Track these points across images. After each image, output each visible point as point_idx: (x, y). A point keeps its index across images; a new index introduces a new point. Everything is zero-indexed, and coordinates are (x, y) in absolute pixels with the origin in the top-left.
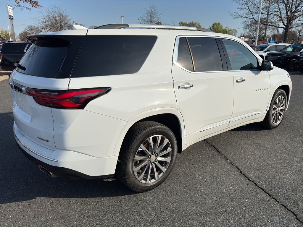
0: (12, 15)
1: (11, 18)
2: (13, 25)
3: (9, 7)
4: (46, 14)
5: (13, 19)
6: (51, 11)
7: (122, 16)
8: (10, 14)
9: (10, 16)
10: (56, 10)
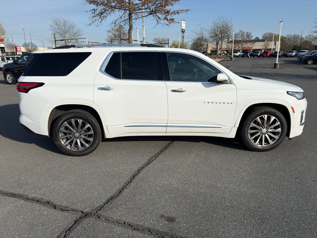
0: (184, 29)
1: (183, 31)
2: (183, 37)
3: (183, 21)
4: (212, 26)
5: (185, 32)
6: (217, 23)
7: (281, 22)
8: (183, 28)
9: (182, 29)
10: (222, 20)
